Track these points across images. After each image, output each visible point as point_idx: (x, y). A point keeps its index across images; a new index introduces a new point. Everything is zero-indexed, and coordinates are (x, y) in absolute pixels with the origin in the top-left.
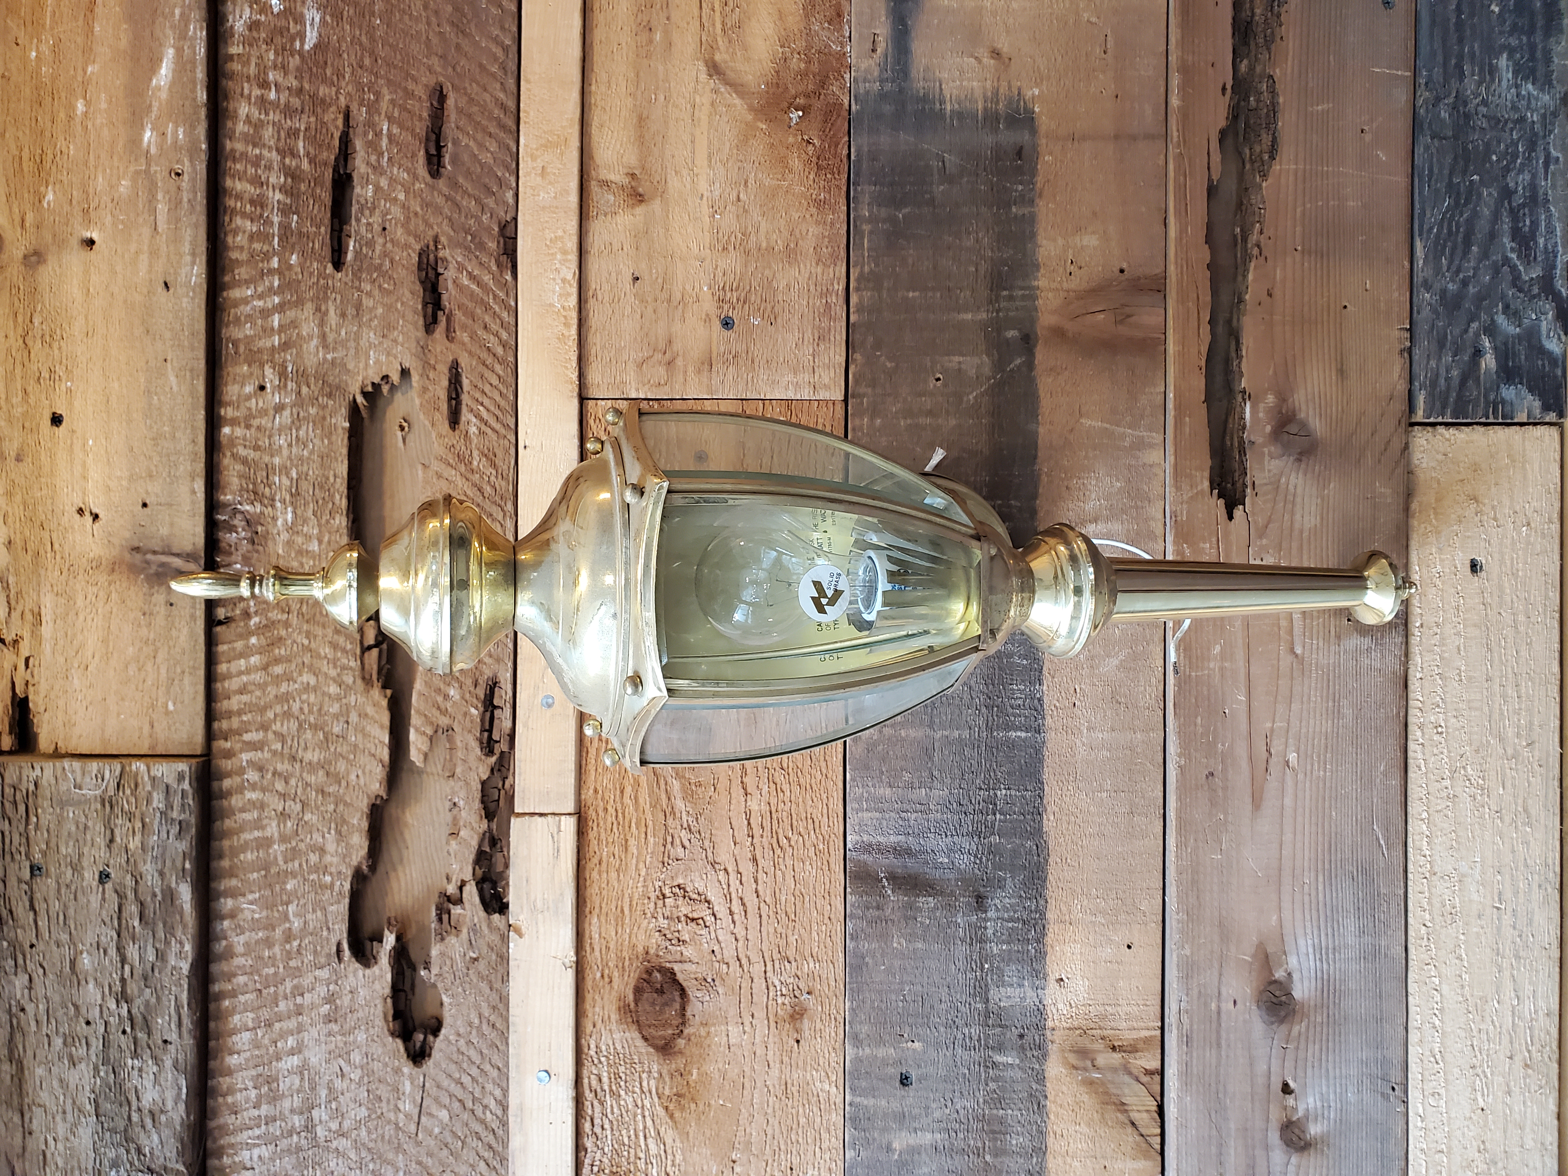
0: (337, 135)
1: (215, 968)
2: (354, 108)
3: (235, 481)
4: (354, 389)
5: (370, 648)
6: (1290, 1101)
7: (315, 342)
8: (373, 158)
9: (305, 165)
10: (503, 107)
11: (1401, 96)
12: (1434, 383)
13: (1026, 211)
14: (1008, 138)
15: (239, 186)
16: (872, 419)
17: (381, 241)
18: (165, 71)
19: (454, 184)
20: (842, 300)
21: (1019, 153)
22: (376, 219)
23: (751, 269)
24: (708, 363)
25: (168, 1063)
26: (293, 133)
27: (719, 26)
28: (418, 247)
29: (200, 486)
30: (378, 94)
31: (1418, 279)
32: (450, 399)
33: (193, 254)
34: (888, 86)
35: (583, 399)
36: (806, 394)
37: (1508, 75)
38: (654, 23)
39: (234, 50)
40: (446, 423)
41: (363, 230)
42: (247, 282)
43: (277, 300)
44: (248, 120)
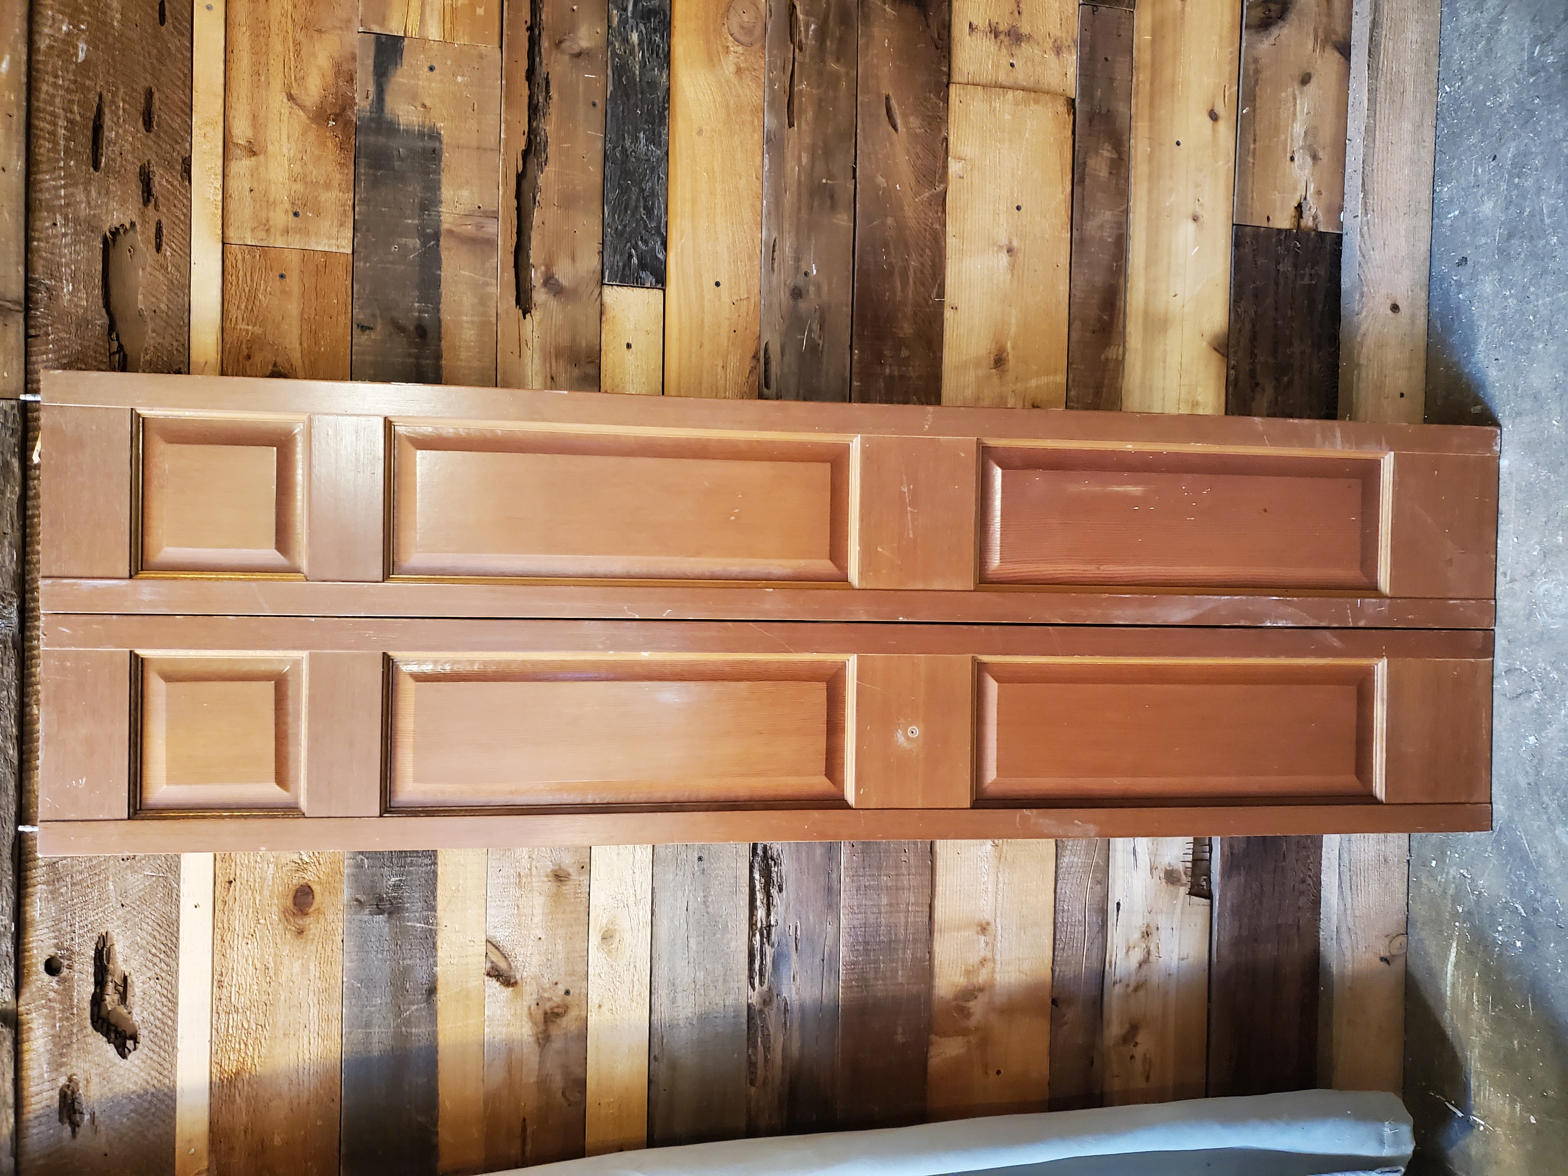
0: (95, 106)
1: (29, 503)
2: (104, 93)
3: (41, 268)
4: (106, 229)
5: (114, 353)
7: (83, 205)
8: (115, 119)
9: (78, 118)
10: (184, 103)
11: (600, 145)
12: (612, 268)
13: (436, 177)
14: (429, 144)
15: (42, 124)
16: (365, 263)
17: (119, 159)
19: (158, 136)
20: (351, 209)
21: (434, 151)
22: (117, 149)
23: (308, 191)
24: (286, 231)
25: (6, 543)
26: (71, 102)
27: (293, 77)
28: (139, 165)
29: (21, 269)
30: (118, 89)
31: (606, 223)
32: (156, 238)
33: (18, 155)
34: (374, 115)
35: (224, 244)
36: (334, 250)
37: (643, 141)
38: (260, 72)
39: (41, 58)
40: (155, 250)
41: (110, 153)
42: (46, 172)
43: (63, 182)
44: (47, 93)
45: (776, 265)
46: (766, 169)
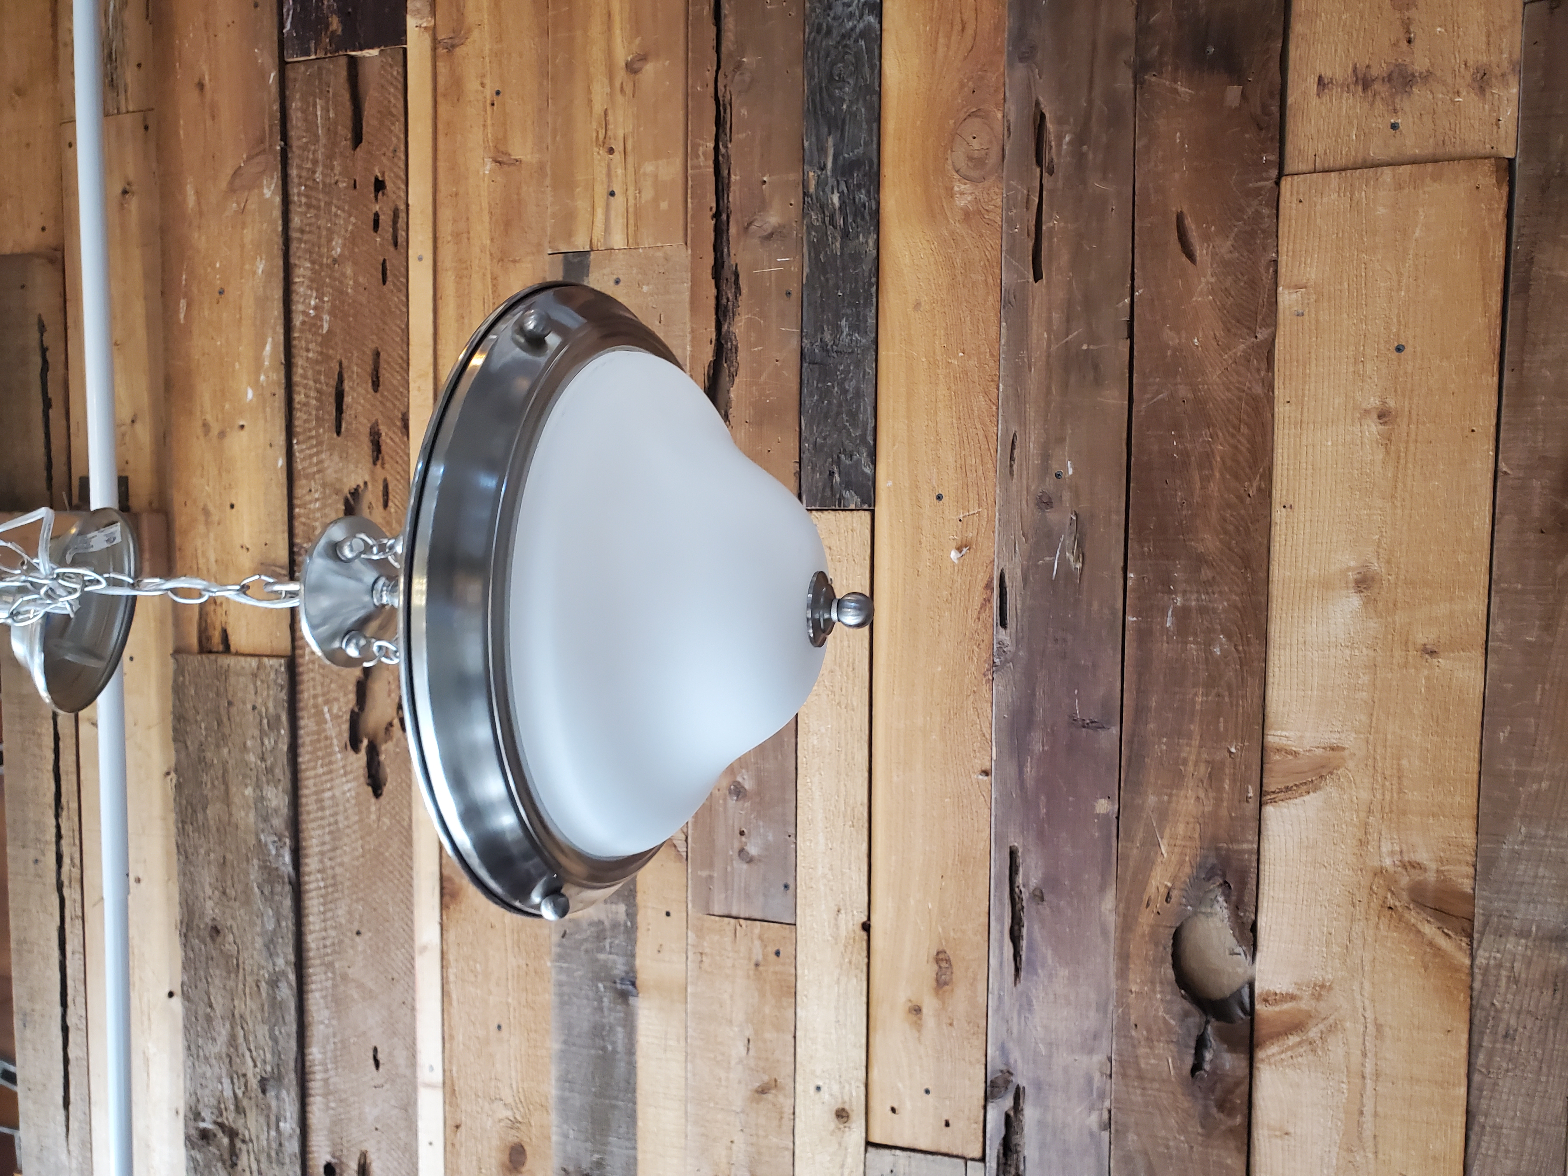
0: (337, 373)
1: (298, 751)
2: (343, 360)
3: (300, 533)
4: (346, 491)
6: (743, 839)
7: (330, 469)
8: (351, 383)
9: (324, 387)
10: (403, 359)
11: (794, 343)
12: (810, 488)
15: (299, 398)
17: (355, 422)
18: (268, 348)
19: (383, 396)
22: (353, 412)
25: (281, 789)
26: (319, 372)
28: (370, 426)
29: (286, 536)
30: (353, 354)
31: (803, 436)
32: (384, 495)
33: (280, 430)
37: (846, 330)
39: (296, 335)
40: (382, 507)
41: (348, 417)
42: (301, 443)
43: (315, 450)
44: (301, 367)
45: (1015, 467)
46: (1003, 342)
